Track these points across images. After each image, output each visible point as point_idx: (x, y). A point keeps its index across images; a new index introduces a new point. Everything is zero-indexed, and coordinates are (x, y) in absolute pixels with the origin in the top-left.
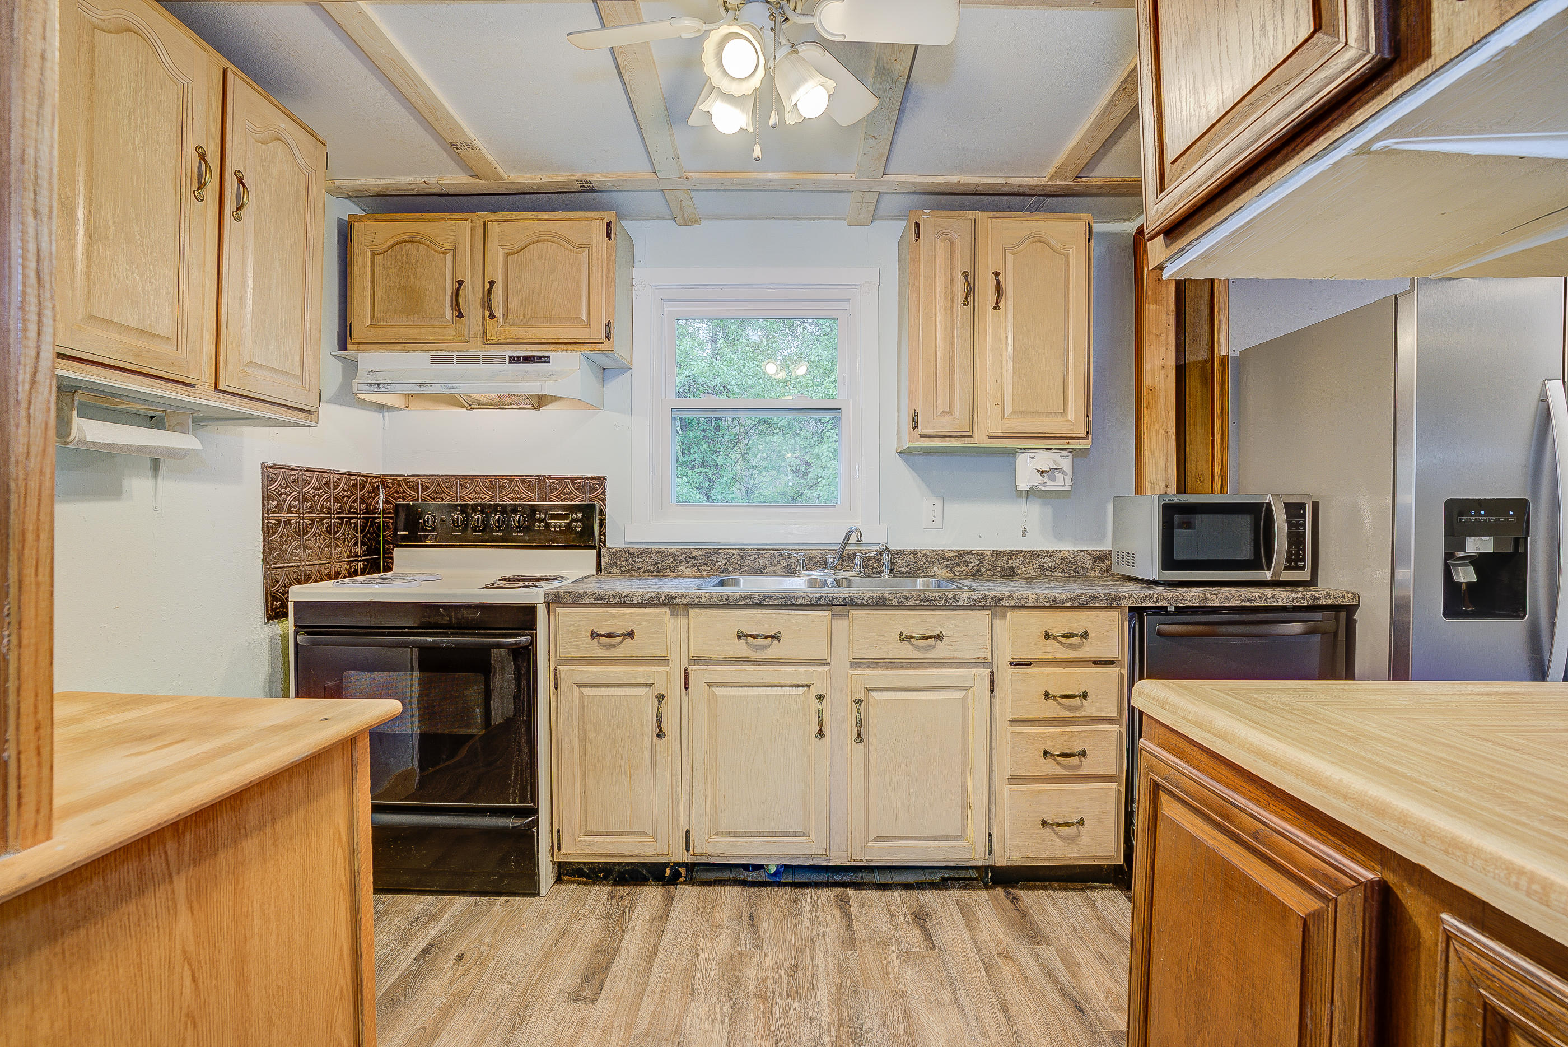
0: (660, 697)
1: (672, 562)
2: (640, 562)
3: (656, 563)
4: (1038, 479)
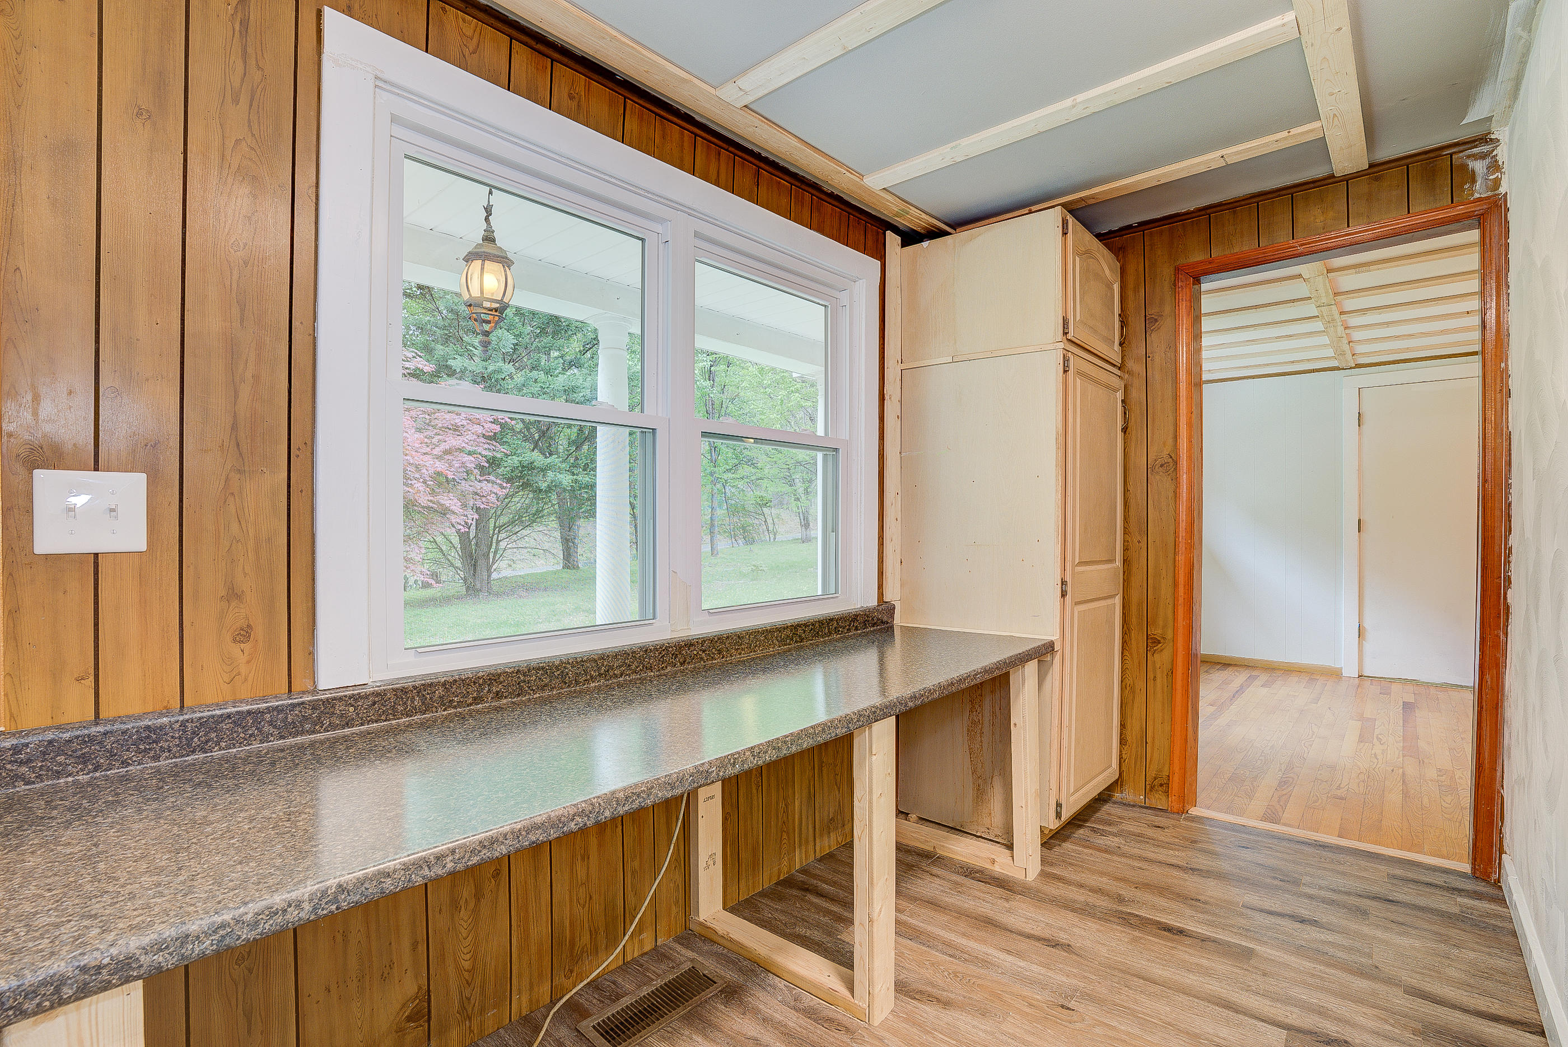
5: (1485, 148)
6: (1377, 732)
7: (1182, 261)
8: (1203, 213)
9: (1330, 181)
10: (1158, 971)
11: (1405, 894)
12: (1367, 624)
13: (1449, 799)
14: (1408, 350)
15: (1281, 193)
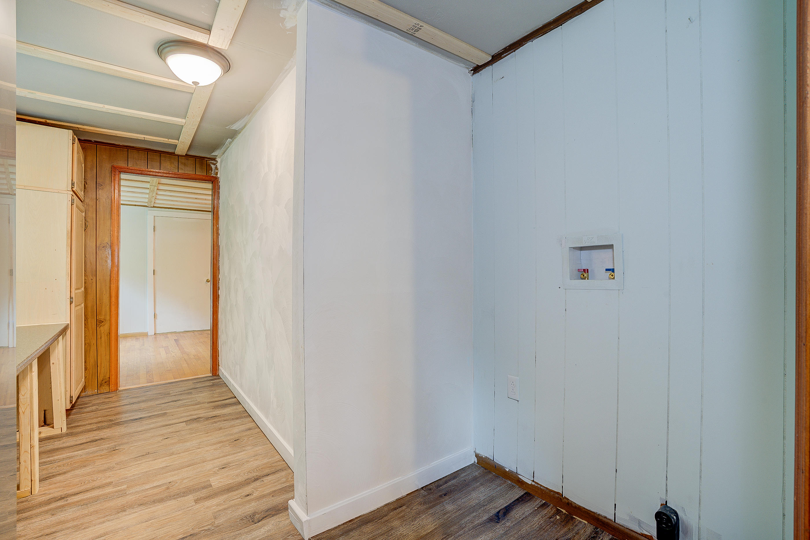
5: (215, 162)
6: (170, 350)
7: (115, 164)
8: (126, 148)
9: (173, 154)
10: (140, 429)
11: (198, 385)
12: (157, 312)
13: (199, 361)
14: (174, 205)
15: (157, 152)
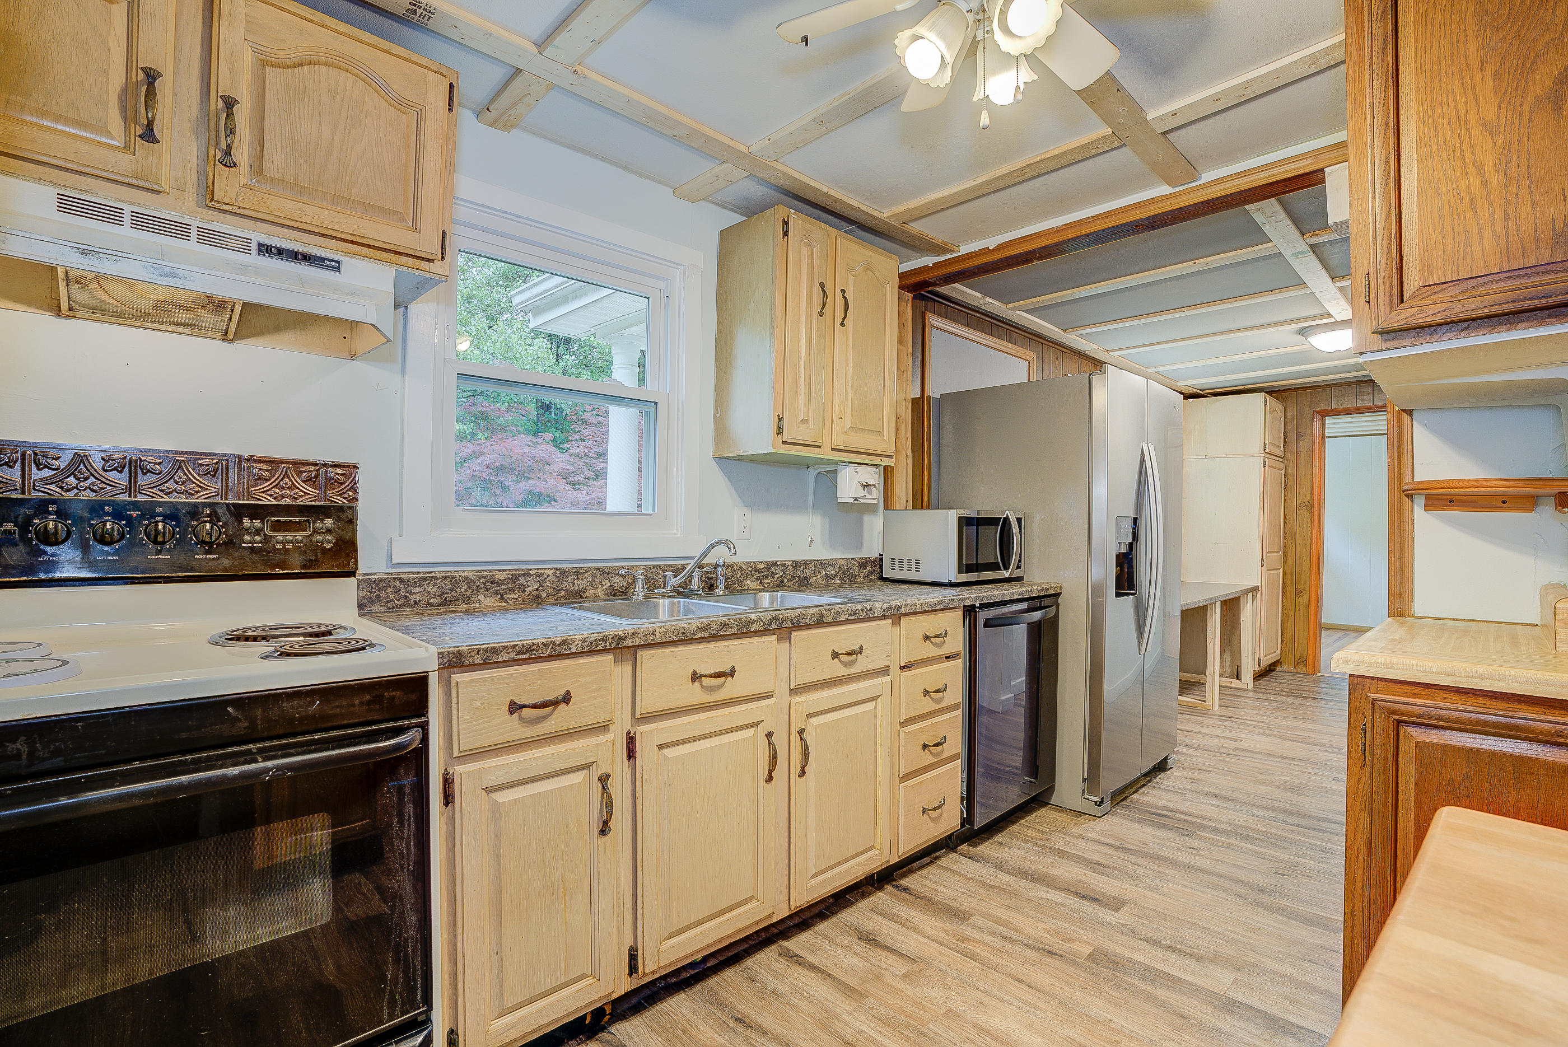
0: (604, 779)
1: (466, 591)
2: (417, 594)
3: (443, 593)
4: (861, 492)
7: (1317, 409)
8: (1328, 386)
